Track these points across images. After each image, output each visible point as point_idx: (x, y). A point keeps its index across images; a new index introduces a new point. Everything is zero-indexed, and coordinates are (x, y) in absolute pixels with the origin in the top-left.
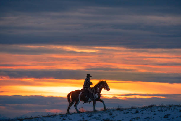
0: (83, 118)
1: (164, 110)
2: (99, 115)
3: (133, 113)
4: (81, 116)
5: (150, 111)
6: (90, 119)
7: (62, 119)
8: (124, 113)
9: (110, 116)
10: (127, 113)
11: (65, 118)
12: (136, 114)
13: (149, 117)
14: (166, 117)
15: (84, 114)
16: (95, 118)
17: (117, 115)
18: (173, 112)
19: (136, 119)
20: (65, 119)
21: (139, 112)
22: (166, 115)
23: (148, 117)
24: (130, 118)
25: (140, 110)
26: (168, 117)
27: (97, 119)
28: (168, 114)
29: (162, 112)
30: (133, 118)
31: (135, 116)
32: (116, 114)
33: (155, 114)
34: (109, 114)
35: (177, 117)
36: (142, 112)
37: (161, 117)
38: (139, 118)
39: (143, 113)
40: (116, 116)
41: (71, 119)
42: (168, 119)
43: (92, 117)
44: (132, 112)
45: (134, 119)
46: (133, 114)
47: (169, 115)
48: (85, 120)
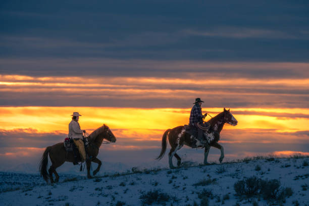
0: (208, 175)
2: (237, 171)
3: (299, 166)
4: (204, 172)
6: (221, 178)
8: (283, 167)
11: (175, 176)
12: (303, 168)
16: (230, 175)
17: (269, 170)
19: (304, 177)
20: (176, 178)
27: (233, 178)
30: (299, 176)
34: (255, 168)
40: (268, 172)
41: (187, 178)
43: (225, 173)
44: (296, 164)
45: (302, 177)
46: (298, 168)
48: (212, 179)
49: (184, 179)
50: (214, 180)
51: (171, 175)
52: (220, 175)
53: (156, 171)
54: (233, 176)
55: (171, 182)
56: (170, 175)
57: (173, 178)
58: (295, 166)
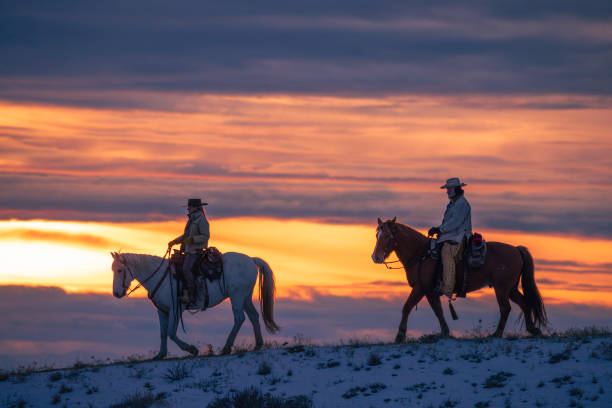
1: (486, 355)
5: (428, 359)
7: (59, 389)
9: (262, 377)
10: (333, 365)
13: (423, 385)
14: (495, 385)
15: (151, 370)
18: (524, 362)
21: (383, 360)
22: (493, 377)
23: (419, 383)
24: (345, 388)
25: (387, 355)
26: (501, 386)
28: (502, 373)
29: (479, 361)
31: (364, 379)
32: (286, 372)
33: (448, 372)
35: (541, 385)
36: (395, 362)
37: (474, 385)
38: (384, 387)
39: (397, 367)
42: (503, 394)
47: (509, 375)
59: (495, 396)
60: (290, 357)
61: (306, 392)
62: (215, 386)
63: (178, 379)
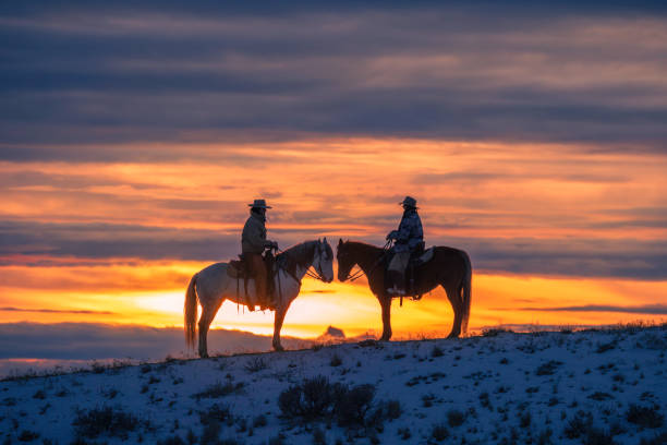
0: (228, 376)
1: (540, 346)
2: (290, 366)
3: (423, 357)
4: (221, 368)
5: (486, 350)
6: (254, 381)
7: (148, 380)
8: (389, 358)
9: (333, 368)
10: (399, 357)
11: (157, 377)
12: (431, 360)
13: (480, 373)
14: (546, 373)
15: (232, 363)
16: (276, 376)
17: (359, 365)
18: (574, 352)
19: (430, 379)
20: (158, 381)
21: (446, 352)
22: (544, 365)
23: (476, 371)
24: (409, 377)
25: (449, 347)
26: (552, 373)
27: (281, 380)
28: (553, 362)
29: (533, 352)
30: (420, 377)
31: (426, 369)
32: (356, 363)
33: (504, 362)
34: (329, 361)
35: (588, 372)
36: (457, 353)
37: (527, 373)
38: (444, 376)
39: (458, 358)
40: (355, 368)
41: (181, 381)
42: (552, 380)
43: (260, 373)
44: (416, 353)
45: (425, 378)
46: (421, 360)
47: (559, 363)
48: (234, 383)
49: (176, 383)
50: (240, 385)
51: (147, 375)
52: (254, 376)
53: (119, 368)
54: (279, 377)
55: (145, 390)
56: (145, 375)
57: (153, 381)
58: (415, 357)
59: (545, 382)
60: (362, 349)
61: (372, 380)
62: (290, 376)
63: (256, 370)
